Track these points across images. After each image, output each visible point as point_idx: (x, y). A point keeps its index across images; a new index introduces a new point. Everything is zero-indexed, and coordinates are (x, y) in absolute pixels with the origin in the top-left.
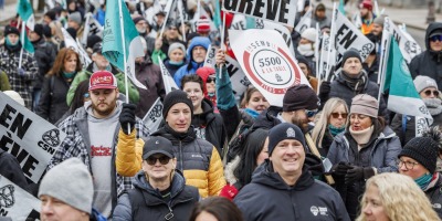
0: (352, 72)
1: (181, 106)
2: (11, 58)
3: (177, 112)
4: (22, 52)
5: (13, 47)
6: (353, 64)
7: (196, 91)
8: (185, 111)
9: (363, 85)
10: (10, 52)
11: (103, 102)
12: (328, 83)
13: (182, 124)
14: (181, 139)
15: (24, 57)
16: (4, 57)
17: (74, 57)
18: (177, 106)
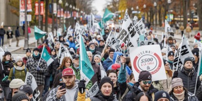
0: (188, 67)
1: (107, 84)
2: (35, 62)
3: (105, 86)
4: (40, 59)
5: (36, 57)
6: (189, 64)
7: (115, 77)
8: (109, 87)
9: (193, 74)
10: (35, 59)
11: (68, 82)
12: (177, 72)
13: (107, 92)
14: (107, 99)
15: (41, 62)
16: (32, 61)
17: (69, 61)
18: (105, 84)
